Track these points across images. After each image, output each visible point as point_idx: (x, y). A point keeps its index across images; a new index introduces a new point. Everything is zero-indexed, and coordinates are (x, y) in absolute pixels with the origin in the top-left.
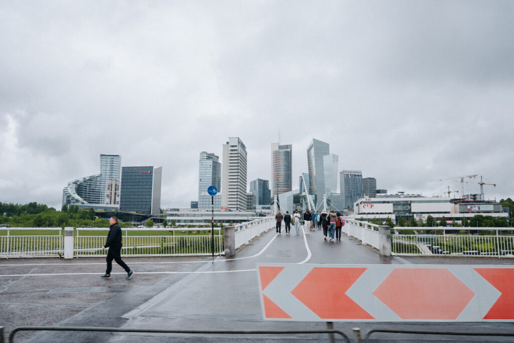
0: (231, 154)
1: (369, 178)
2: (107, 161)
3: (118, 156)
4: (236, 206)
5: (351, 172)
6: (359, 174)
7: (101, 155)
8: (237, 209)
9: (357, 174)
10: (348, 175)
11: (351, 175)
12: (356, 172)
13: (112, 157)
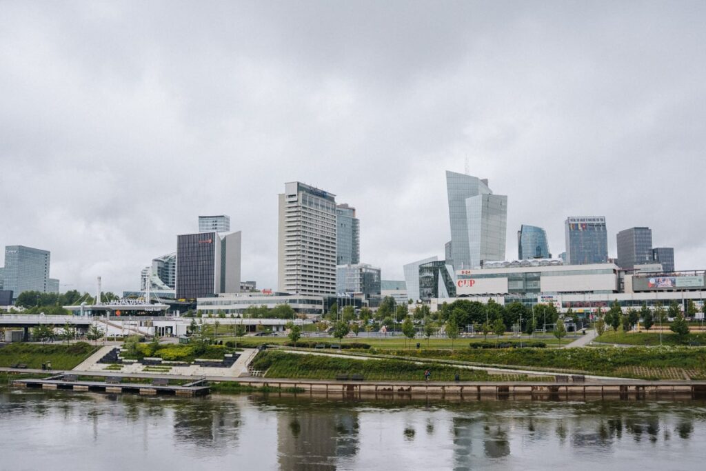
0: (290, 207)
1: (636, 228)
2: (207, 225)
3: (223, 216)
4: (294, 287)
5: (583, 220)
6: (600, 222)
7: (200, 217)
8: (297, 292)
9: (595, 223)
10: (577, 225)
11: (582, 225)
12: (594, 220)
13: (215, 219)
